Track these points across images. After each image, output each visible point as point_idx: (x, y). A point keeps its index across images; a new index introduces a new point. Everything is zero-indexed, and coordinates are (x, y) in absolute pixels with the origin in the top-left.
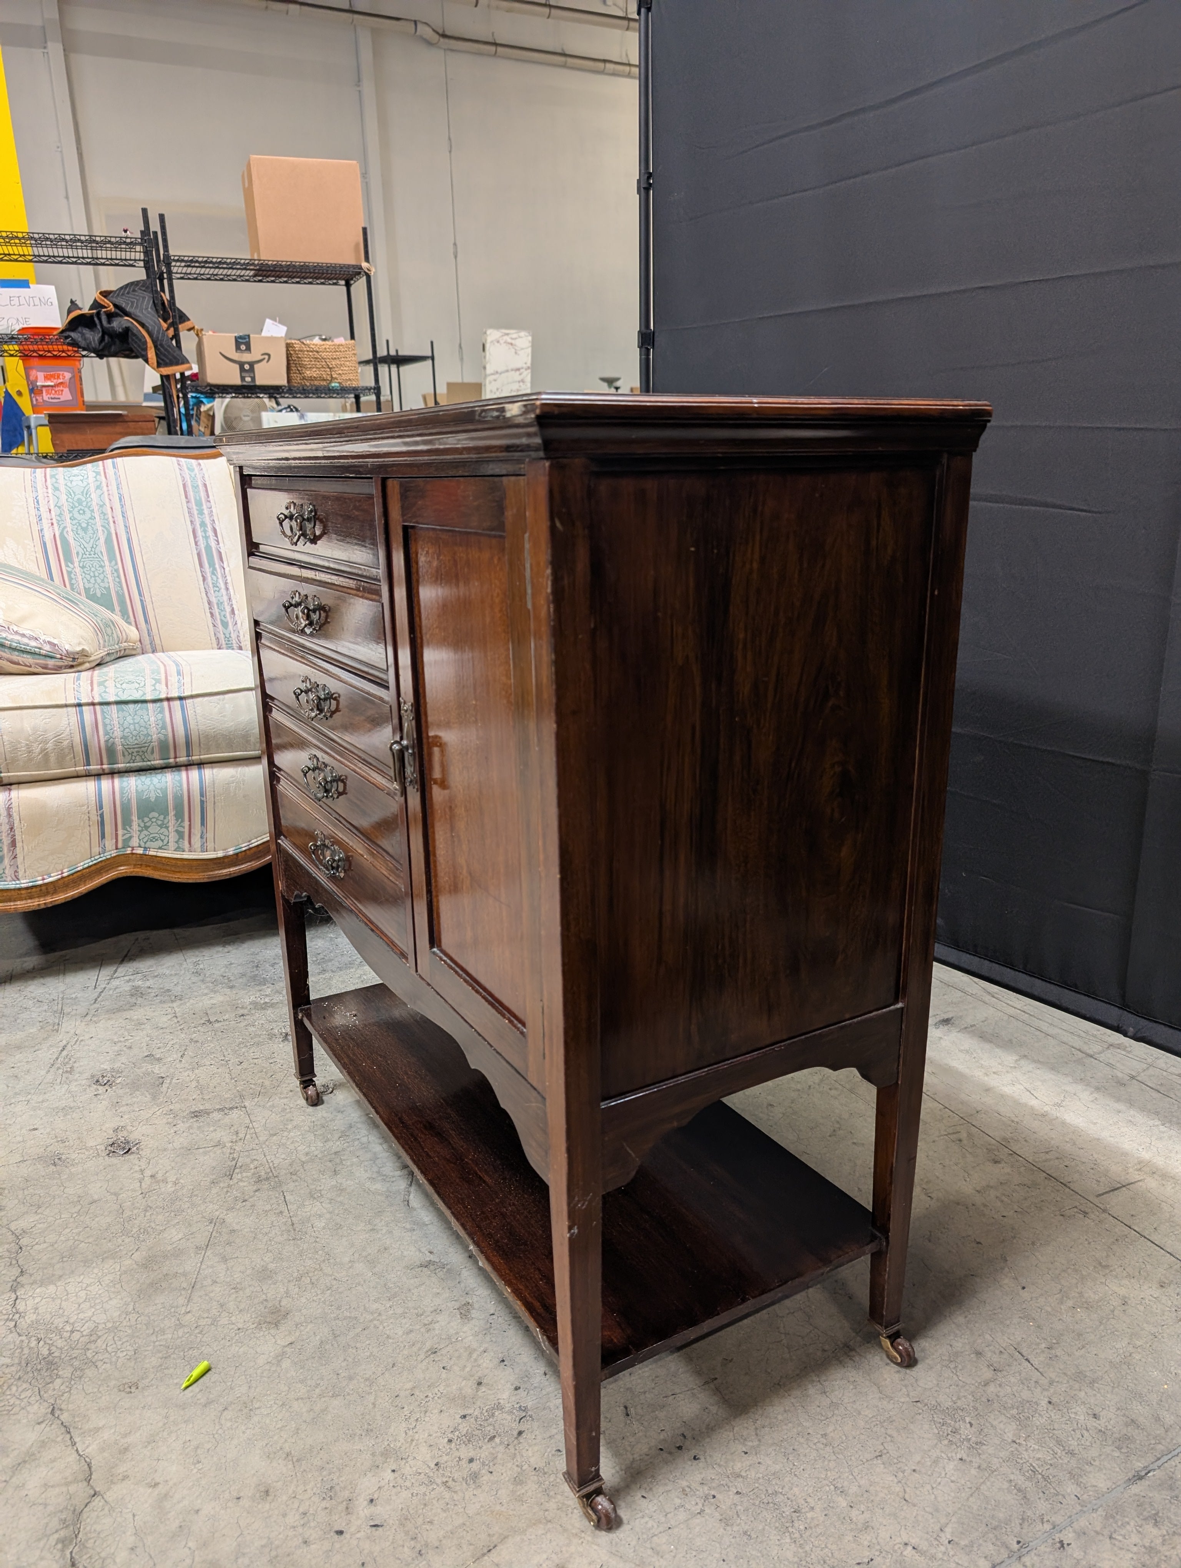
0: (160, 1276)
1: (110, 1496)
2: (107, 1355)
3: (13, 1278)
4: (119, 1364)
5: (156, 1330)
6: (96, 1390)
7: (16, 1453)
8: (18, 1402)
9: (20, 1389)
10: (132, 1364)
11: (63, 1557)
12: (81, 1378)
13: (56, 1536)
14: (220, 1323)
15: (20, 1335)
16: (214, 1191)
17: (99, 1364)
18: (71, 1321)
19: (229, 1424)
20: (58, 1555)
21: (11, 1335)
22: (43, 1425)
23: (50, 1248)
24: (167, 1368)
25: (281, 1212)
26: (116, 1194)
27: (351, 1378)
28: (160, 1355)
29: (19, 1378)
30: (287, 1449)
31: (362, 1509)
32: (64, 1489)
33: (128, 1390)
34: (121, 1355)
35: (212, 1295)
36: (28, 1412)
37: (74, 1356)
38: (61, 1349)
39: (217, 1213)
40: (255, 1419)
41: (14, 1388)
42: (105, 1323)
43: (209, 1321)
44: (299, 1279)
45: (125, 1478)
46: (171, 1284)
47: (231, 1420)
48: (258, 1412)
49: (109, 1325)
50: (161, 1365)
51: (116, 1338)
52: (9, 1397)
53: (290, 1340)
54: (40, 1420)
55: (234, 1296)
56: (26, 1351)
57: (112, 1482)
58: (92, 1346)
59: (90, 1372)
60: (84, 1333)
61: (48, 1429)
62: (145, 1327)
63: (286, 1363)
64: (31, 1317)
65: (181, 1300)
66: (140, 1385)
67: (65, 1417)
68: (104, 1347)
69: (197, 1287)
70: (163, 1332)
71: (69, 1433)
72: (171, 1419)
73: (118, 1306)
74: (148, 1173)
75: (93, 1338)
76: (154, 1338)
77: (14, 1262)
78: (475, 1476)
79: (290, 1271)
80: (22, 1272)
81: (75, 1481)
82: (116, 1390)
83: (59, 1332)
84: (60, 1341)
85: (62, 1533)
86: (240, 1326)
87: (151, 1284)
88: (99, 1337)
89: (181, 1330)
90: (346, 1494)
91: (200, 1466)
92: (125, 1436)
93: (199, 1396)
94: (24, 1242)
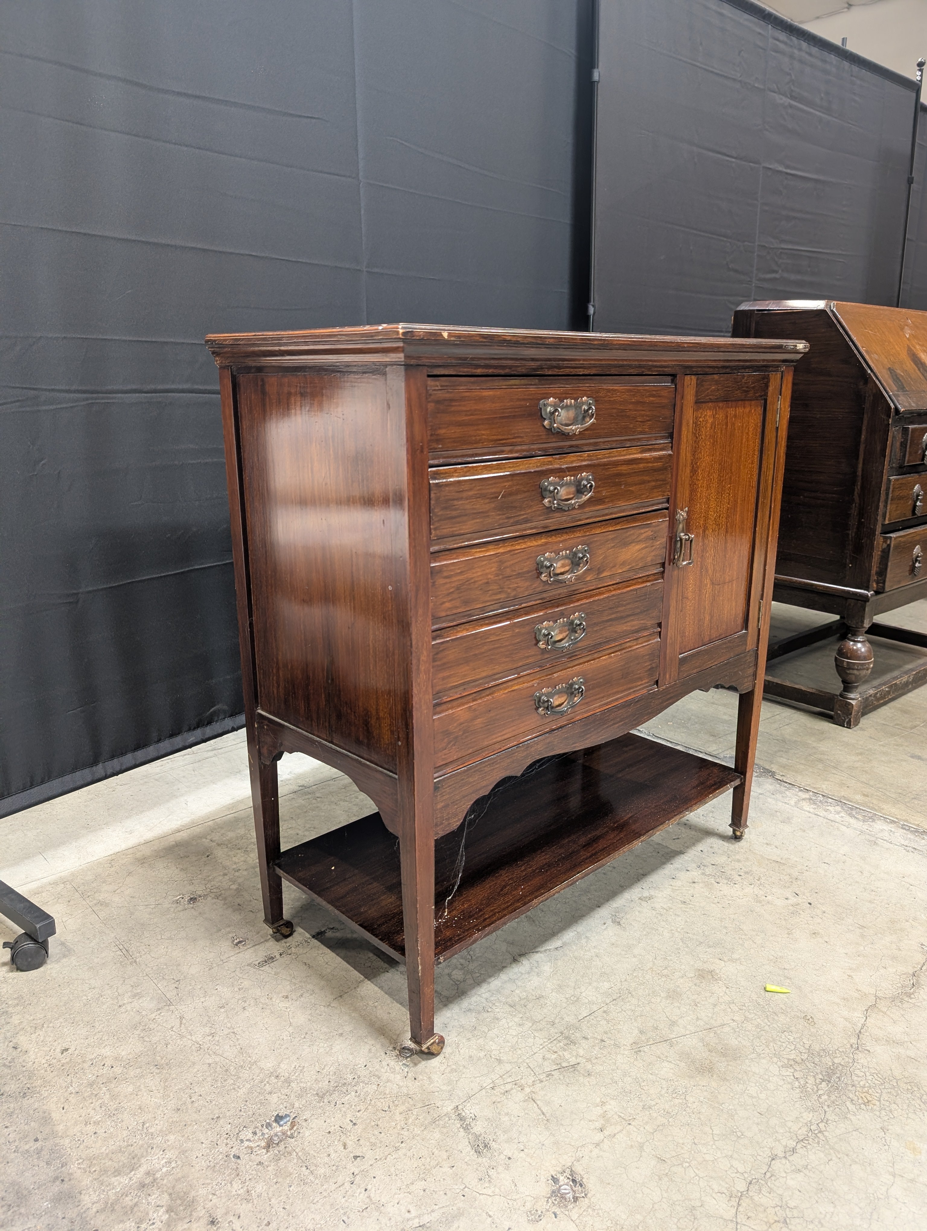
0: (714, 1054)
1: (873, 991)
2: (798, 1046)
3: (784, 1161)
4: (799, 1035)
5: (759, 1030)
6: (825, 1036)
7: (894, 1050)
8: (868, 1074)
9: (859, 1079)
10: (793, 1028)
11: (915, 992)
12: (824, 1050)
13: (910, 1000)
14: (730, 999)
15: (825, 1112)
16: (599, 1068)
17: (807, 1046)
18: (789, 1086)
19: (792, 964)
20: (915, 994)
21: (830, 1118)
22: (868, 1048)
23: (735, 1156)
24: (782, 1008)
25: (605, 1012)
26: (641, 1147)
27: (726, 927)
28: (776, 1017)
29: (853, 1086)
30: (787, 935)
31: (793, 900)
32: (888, 1013)
33: (811, 1020)
34: (792, 1038)
35: (710, 1015)
36: (868, 1062)
37: (813, 1065)
38: (814, 1077)
39: (626, 1052)
40: (780, 954)
41: (862, 1083)
42: (776, 1063)
43: (731, 1006)
44: (666, 976)
45: (858, 990)
46: (716, 1044)
47: (789, 964)
48: (775, 955)
49: (775, 1060)
50: (782, 1013)
51: (782, 1049)
52: (869, 1082)
53: (718, 961)
54: (866, 1052)
55: (703, 1003)
56: (833, 1098)
57: (865, 994)
58: (798, 1059)
59: (816, 1047)
60: (793, 1071)
61: (868, 1044)
62: (762, 1038)
63: (736, 956)
64: (808, 1116)
65: (726, 1029)
66: (804, 1015)
67: (854, 1040)
68: (794, 1052)
69: (708, 1027)
70: (757, 1026)
71: (860, 1032)
72: (810, 989)
73: (757, 1065)
74: (599, 1136)
75: (792, 1063)
76: (767, 1028)
77: (768, 1175)
78: (746, 873)
79: (662, 984)
80: (773, 1159)
81: (880, 1010)
82: (816, 1026)
83: (803, 1088)
84: (810, 1082)
85: (906, 999)
86: (724, 988)
87: (724, 1055)
88: (789, 1059)
89: (750, 1016)
90: (791, 908)
91: (824, 964)
92: (838, 1004)
93: (787, 984)
94: (741, 1186)
